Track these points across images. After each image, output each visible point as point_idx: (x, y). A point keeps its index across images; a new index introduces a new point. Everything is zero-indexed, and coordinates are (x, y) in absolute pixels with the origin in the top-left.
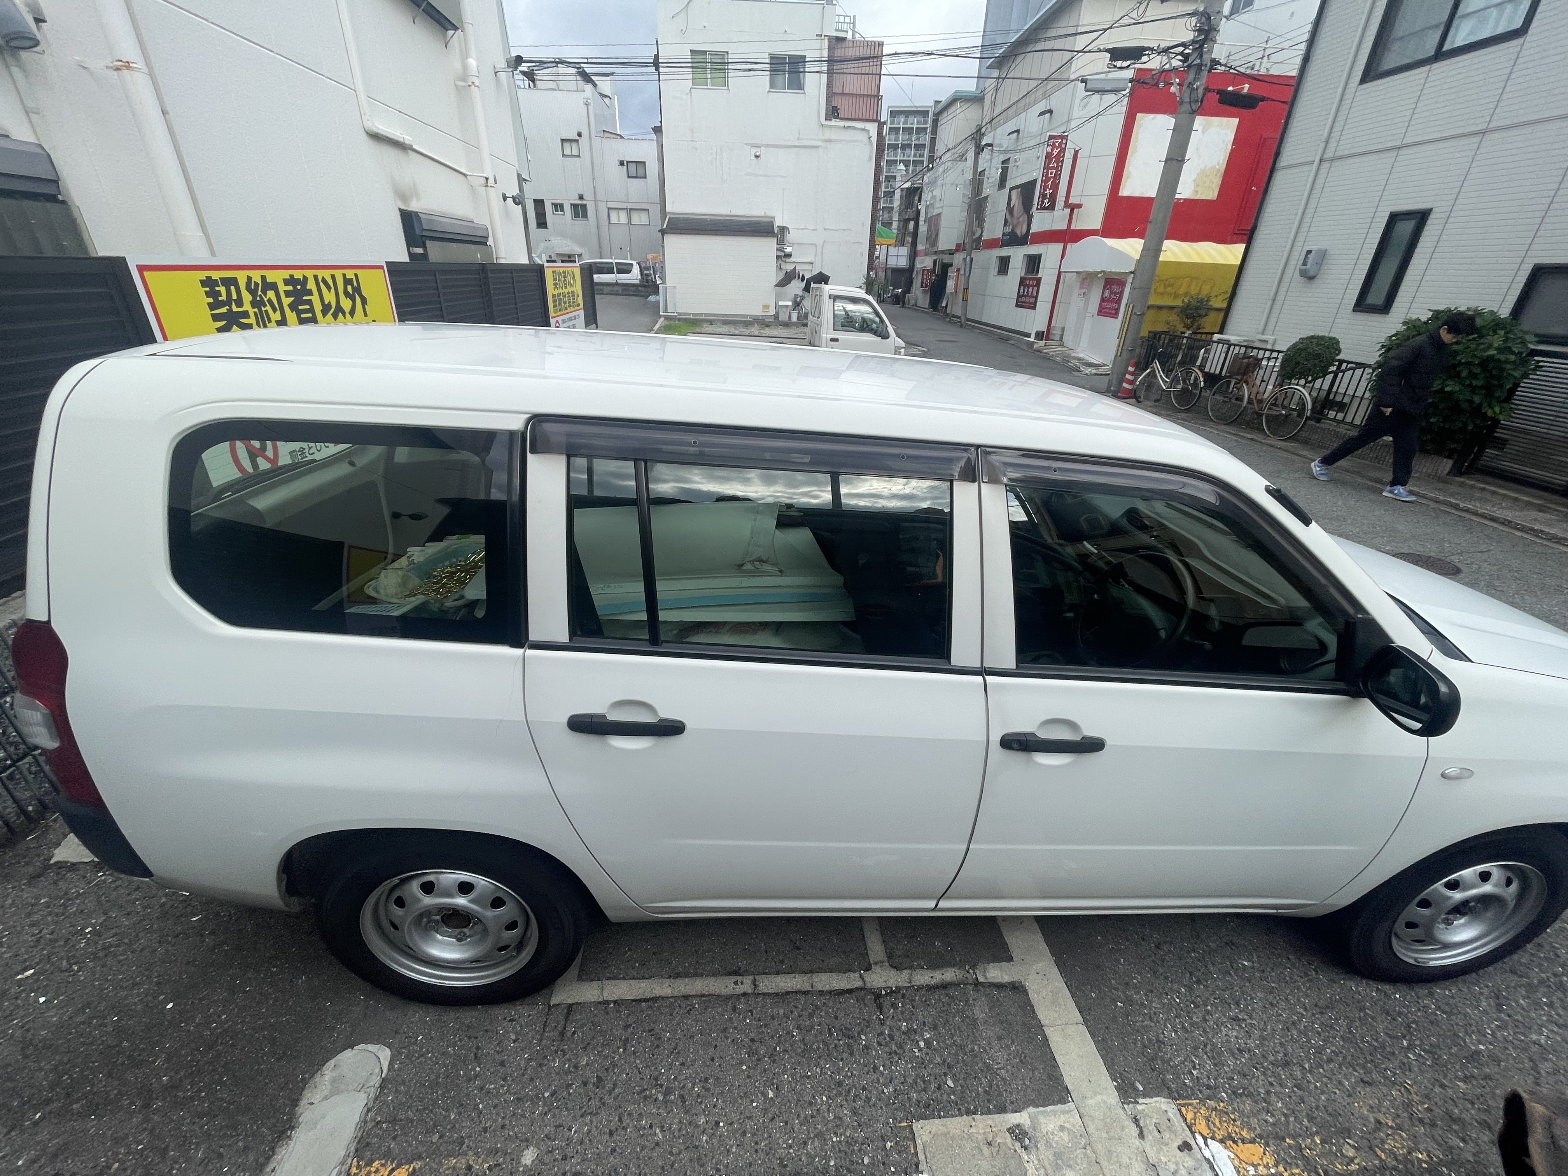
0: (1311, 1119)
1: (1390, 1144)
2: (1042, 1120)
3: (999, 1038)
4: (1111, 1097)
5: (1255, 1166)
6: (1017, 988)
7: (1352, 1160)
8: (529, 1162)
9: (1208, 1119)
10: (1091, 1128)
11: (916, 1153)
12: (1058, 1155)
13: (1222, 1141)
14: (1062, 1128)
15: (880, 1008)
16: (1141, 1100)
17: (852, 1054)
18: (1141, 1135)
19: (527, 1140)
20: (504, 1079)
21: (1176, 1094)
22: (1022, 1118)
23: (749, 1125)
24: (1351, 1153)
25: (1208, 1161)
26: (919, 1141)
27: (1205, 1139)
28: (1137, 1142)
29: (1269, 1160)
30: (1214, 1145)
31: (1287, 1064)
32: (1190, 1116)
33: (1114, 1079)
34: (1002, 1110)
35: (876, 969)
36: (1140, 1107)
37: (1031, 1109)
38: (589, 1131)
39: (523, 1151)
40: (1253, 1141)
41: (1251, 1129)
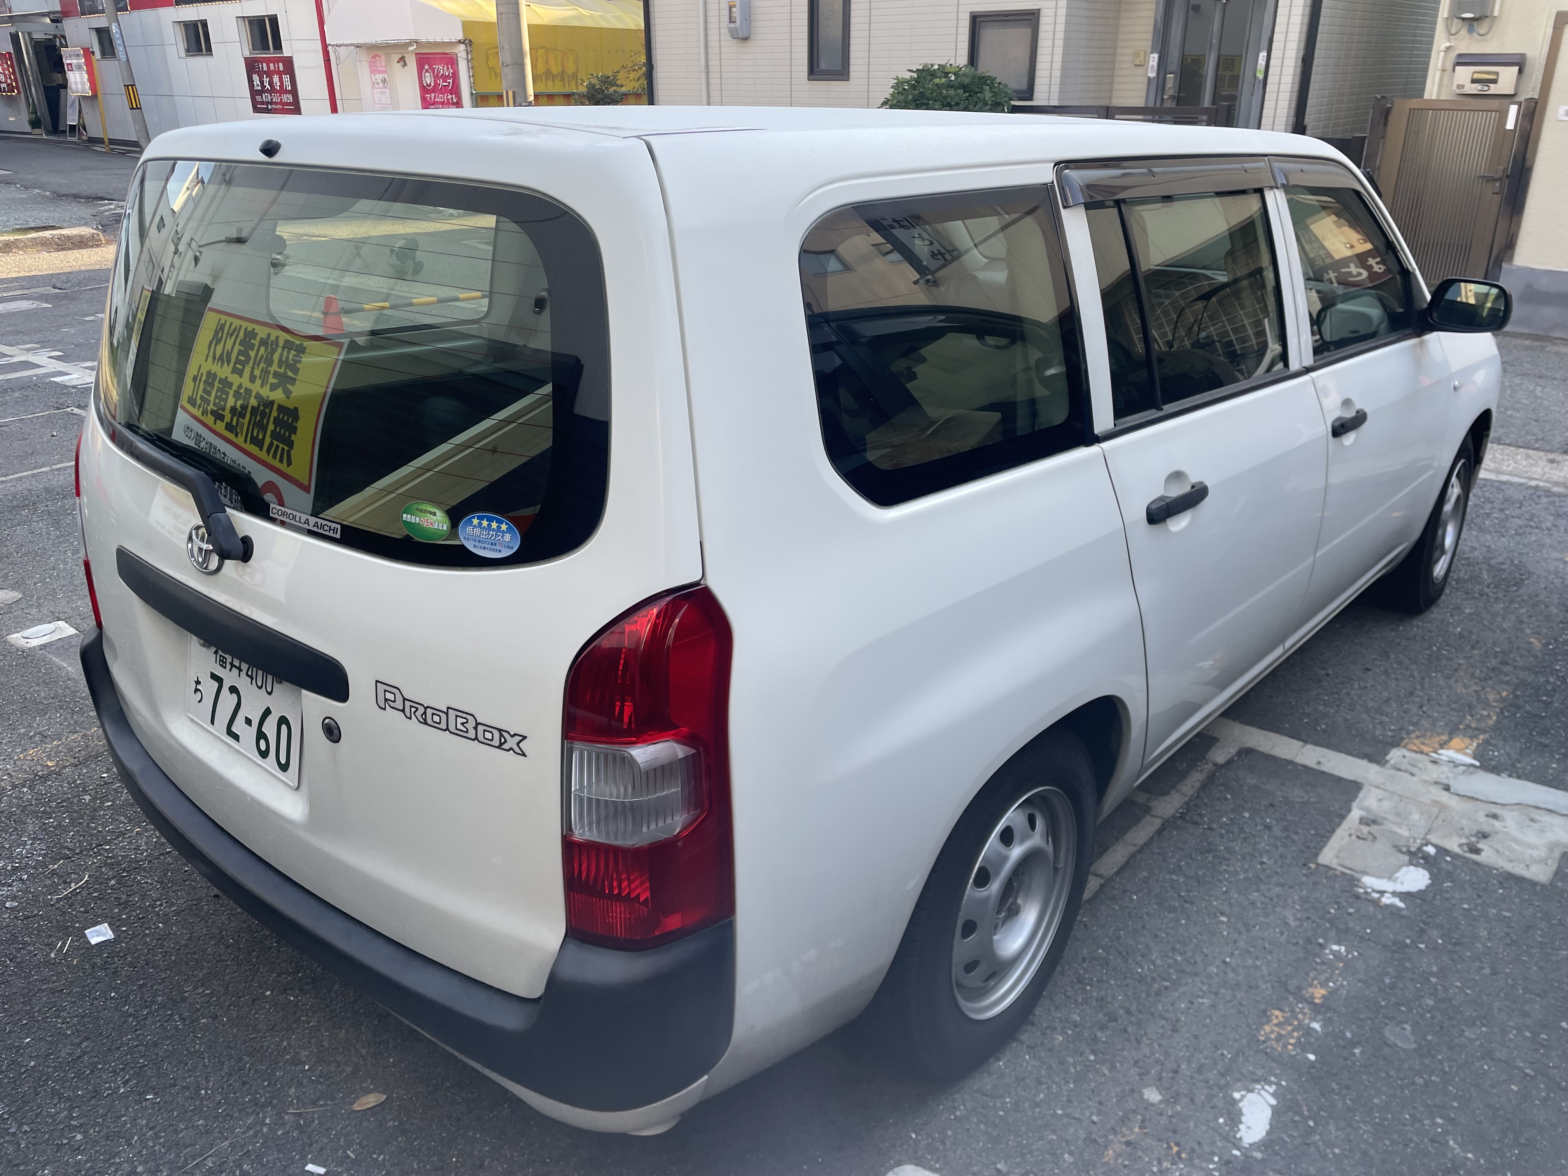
0: (1454, 710)
1: (1491, 697)
2: (1366, 804)
3: (1283, 785)
4: (1374, 768)
5: (1467, 748)
6: (1246, 752)
7: (1489, 716)
8: (1159, 1097)
9: (1422, 743)
10: (1390, 788)
11: (1343, 873)
12: (1398, 814)
13: (1442, 748)
14: (1380, 800)
15: (1197, 823)
16: (1388, 758)
17: (1228, 860)
18: (1412, 774)
19: (1133, 1091)
20: (1041, 1083)
21: (1396, 743)
22: (1356, 813)
23: (1242, 944)
24: (1485, 713)
25: (1449, 761)
26: (1335, 867)
27: (1436, 753)
28: (1415, 779)
29: (1468, 741)
30: (1441, 751)
31: (1411, 694)
32: (1414, 748)
33: (1362, 758)
34: (1343, 817)
35: (1154, 804)
36: (1392, 762)
37: (1355, 805)
38: (1160, 1046)
39: (1142, 1098)
40: (1451, 739)
41: (1443, 734)
